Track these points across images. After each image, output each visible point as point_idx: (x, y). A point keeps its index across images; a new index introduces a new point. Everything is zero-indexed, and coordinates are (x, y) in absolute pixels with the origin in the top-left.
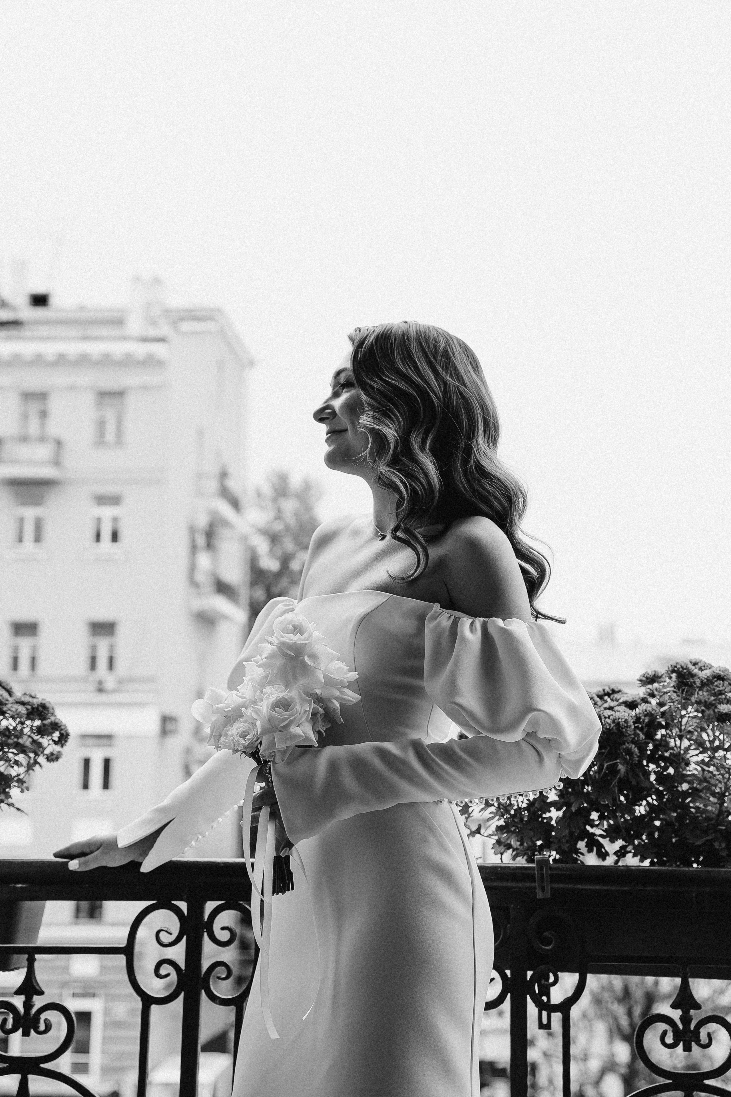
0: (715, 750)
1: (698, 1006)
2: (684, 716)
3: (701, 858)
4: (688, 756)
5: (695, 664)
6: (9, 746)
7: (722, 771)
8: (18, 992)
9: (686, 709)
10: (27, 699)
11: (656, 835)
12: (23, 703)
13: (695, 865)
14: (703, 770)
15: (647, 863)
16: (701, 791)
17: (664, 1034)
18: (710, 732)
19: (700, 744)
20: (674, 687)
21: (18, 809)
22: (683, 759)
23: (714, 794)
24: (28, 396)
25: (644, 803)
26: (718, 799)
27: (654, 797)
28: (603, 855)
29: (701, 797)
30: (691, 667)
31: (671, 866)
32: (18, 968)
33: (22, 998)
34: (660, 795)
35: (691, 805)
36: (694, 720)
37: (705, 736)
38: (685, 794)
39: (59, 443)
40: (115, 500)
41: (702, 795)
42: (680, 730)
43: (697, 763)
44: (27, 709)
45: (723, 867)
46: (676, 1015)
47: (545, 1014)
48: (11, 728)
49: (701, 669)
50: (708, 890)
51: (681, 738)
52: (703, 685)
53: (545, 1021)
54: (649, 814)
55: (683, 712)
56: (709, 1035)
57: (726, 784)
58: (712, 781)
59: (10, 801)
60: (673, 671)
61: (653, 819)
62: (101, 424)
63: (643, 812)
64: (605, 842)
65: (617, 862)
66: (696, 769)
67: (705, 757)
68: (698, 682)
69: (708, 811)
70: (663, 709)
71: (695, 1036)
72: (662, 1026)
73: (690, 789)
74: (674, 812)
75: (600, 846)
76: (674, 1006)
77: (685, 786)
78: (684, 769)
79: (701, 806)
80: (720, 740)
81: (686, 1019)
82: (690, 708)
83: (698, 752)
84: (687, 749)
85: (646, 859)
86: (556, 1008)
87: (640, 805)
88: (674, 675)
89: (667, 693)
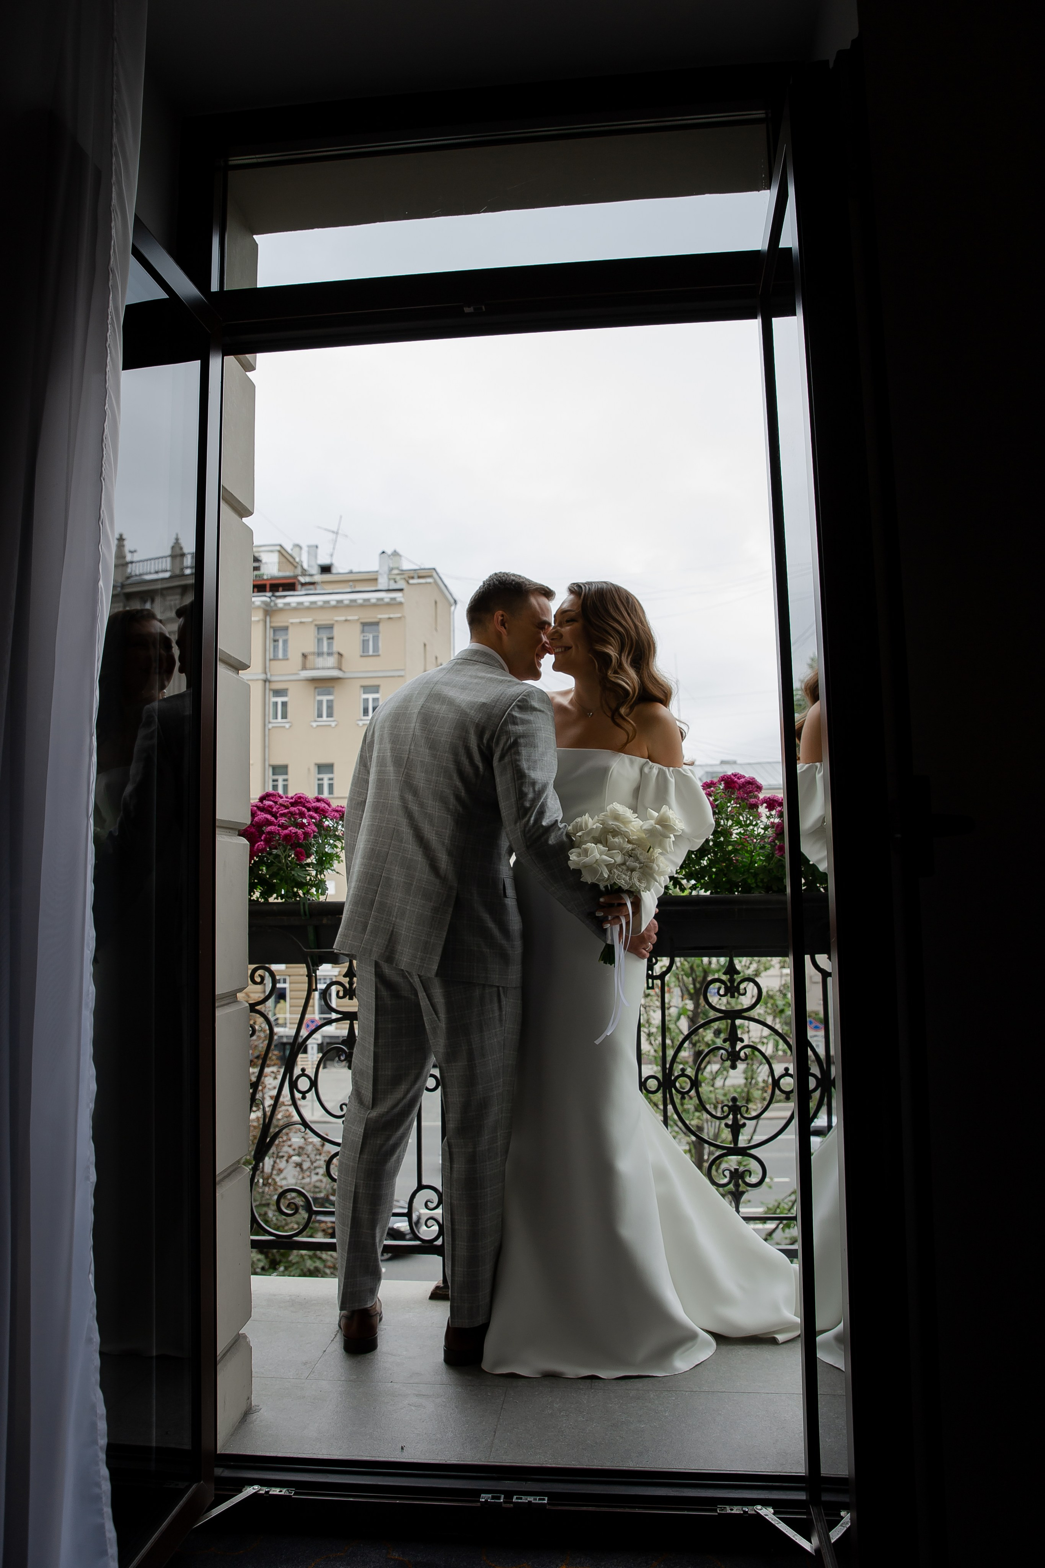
0: (748, 826)
1: (738, 973)
2: (729, 806)
3: (740, 889)
4: (732, 830)
5: (735, 775)
6: (330, 836)
7: (752, 838)
8: (345, 976)
9: (730, 803)
10: (340, 809)
11: (714, 876)
12: (337, 811)
13: (736, 893)
14: (740, 837)
15: (708, 893)
16: (739, 850)
17: (719, 989)
18: (744, 815)
19: (738, 823)
20: (723, 789)
21: (338, 873)
22: (729, 832)
23: (747, 852)
24: (319, 628)
25: (706, 858)
26: (750, 854)
27: (712, 855)
28: (683, 889)
29: (740, 854)
30: (733, 777)
31: (722, 894)
32: (343, 963)
33: (348, 979)
34: (715, 853)
35: (734, 858)
36: (735, 809)
37: (741, 818)
38: (731, 852)
39: (340, 655)
40: (375, 689)
41: (740, 852)
42: (727, 815)
43: (737, 834)
44: (340, 815)
45: (753, 893)
46: (724, 978)
47: (650, 981)
48: (331, 825)
49: (738, 778)
50: (744, 907)
51: (727, 820)
52: (740, 788)
53: (650, 985)
54: (709, 865)
55: (729, 804)
56: (745, 989)
57: (754, 846)
58: (746, 844)
59: (332, 868)
60: (722, 780)
61: (711, 868)
62: (365, 642)
63: (706, 864)
64: (684, 882)
65: (691, 893)
66: (736, 838)
67: (741, 830)
68: (737, 786)
69: (744, 862)
70: (716, 803)
71: (737, 989)
72: (717, 984)
73: (733, 849)
74: (724, 863)
75: (681, 885)
76: (725, 973)
77: (730, 848)
78: (729, 838)
79: (740, 859)
80: (750, 820)
81: (732, 980)
82: (732, 802)
83: (737, 827)
84: (731, 826)
85: (708, 891)
86: (657, 977)
87: (704, 860)
88: (722, 783)
89: (718, 793)
